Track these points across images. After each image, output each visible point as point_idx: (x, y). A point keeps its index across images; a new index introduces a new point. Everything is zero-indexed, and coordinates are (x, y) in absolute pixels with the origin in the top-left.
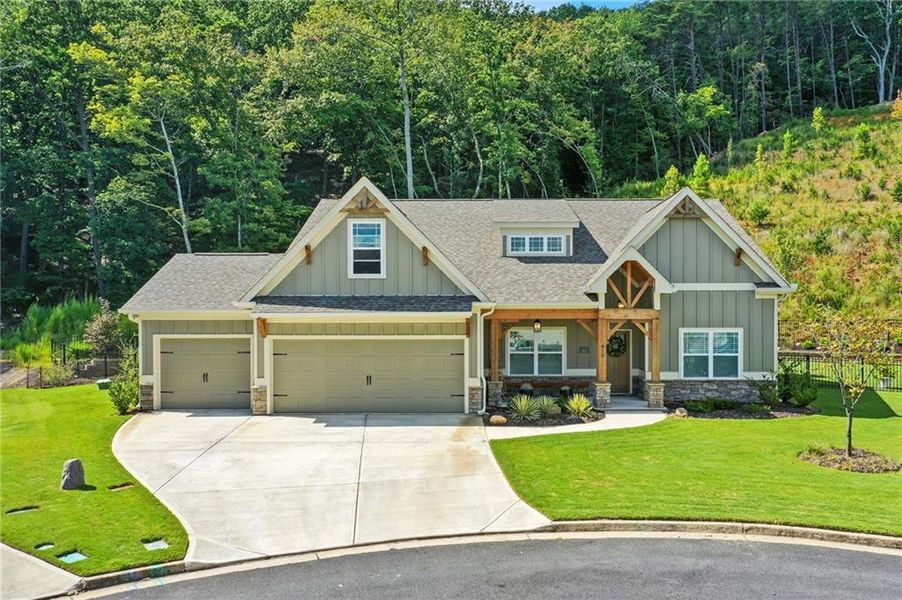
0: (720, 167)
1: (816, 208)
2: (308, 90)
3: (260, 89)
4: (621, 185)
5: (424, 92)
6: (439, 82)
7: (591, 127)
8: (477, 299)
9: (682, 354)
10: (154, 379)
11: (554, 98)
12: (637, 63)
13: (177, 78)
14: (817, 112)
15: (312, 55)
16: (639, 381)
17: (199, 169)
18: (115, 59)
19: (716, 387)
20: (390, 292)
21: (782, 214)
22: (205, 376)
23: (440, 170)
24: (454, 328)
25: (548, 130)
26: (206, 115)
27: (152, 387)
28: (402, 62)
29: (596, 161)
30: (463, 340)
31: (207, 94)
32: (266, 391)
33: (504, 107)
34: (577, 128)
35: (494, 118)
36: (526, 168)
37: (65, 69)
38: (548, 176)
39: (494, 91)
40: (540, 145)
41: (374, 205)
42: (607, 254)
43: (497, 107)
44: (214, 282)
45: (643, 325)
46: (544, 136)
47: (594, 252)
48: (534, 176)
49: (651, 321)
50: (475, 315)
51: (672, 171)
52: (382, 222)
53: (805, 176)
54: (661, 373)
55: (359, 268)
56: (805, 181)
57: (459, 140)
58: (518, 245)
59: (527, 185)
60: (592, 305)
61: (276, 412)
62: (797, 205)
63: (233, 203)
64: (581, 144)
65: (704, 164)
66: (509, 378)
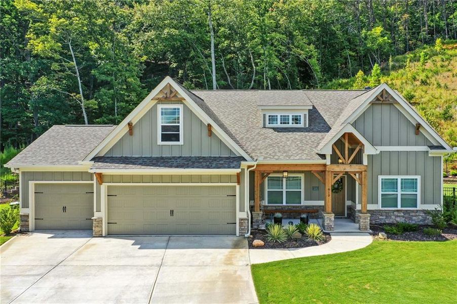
0: (385, 71)
1: (441, 93)
2: (158, 28)
3: (130, 27)
4: (331, 81)
5: (222, 29)
6: (231, 23)
7: (315, 49)
8: (245, 160)
9: (380, 193)
10: (30, 211)
11: (295, 33)
12: (340, 14)
13: (78, 19)
14: (438, 41)
15: (160, 8)
16: (351, 209)
17: (93, 71)
18: (42, 8)
19: (403, 215)
20: (186, 154)
21: (422, 97)
22: (64, 209)
23: (232, 72)
24: (229, 178)
25: (291, 50)
26: (97, 41)
27: (28, 216)
28: (210, 12)
29: (317, 68)
30: (235, 186)
31: (97, 28)
32: (102, 221)
33: (267, 37)
34: (307, 49)
35: (261, 44)
36: (279, 71)
37: (13, 14)
38: (291, 75)
39: (262, 29)
40: (287, 59)
41: (175, 96)
42: (330, 126)
43: (263, 37)
44: (74, 145)
45: (355, 175)
46: (289, 54)
47: (322, 125)
48: (283, 75)
49: (361, 173)
50: (243, 170)
51: (360, 73)
52: (181, 107)
53: (433, 76)
54: (368, 205)
55: (165, 138)
56: (434, 78)
57: (242, 56)
58: (273, 120)
59: (280, 81)
60: (322, 161)
61: (110, 235)
62: (430, 92)
63: (112, 91)
64: (310, 58)
65: (377, 69)
66: (267, 207)
